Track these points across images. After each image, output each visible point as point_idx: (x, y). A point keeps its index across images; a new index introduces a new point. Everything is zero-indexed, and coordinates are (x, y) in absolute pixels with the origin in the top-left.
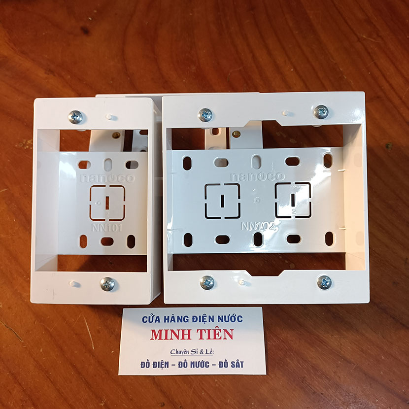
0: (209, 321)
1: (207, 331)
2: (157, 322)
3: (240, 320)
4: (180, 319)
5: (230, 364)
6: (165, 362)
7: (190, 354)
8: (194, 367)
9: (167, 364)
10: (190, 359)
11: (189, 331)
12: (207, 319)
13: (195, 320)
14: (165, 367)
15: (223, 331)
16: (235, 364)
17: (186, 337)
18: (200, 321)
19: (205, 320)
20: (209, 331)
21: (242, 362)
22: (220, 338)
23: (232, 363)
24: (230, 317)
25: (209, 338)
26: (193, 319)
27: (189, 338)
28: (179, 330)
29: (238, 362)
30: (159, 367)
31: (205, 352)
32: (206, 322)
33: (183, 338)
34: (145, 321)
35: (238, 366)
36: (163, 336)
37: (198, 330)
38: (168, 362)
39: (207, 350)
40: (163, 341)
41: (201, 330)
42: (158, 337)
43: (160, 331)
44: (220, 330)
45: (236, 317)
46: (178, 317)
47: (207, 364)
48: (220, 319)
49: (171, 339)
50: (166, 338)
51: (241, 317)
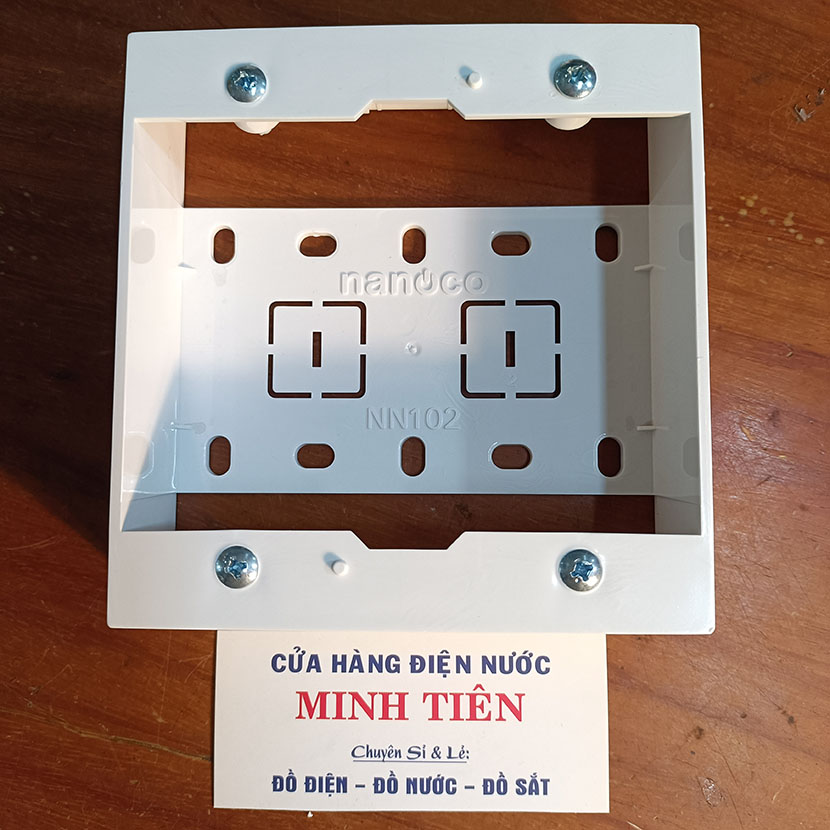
0: (458, 671)
1: (451, 698)
2: (313, 670)
3: (543, 669)
4: (376, 664)
5: (512, 787)
6: (338, 779)
7: (404, 758)
8: (415, 792)
9: (342, 783)
10: (404, 771)
11: (402, 696)
12: (451, 664)
13: (418, 667)
14: (338, 791)
15: (495, 700)
16: (527, 786)
17: (394, 712)
18: (431, 671)
19: (444, 668)
20: (457, 697)
21: (545, 782)
22: (488, 718)
23: (518, 783)
24: (515, 659)
25: (457, 717)
26: (413, 664)
27: (402, 716)
28: (373, 695)
29: (534, 781)
30: (321, 791)
31: (444, 754)
32: (449, 672)
33: (385, 716)
34: (279, 667)
35: (534, 790)
36: (331, 710)
37: (425, 695)
38: (345, 779)
39: (450, 749)
40: (331, 724)
41: (435, 697)
42: (317, 713)
43: (322, 696)
44: (488, 696)
45: (533, 660)
46: (371, 658)
47: (452, 786)
48: (488, 664)
49: (353, 717)
50: (339, 716)
51: (547, 660)
